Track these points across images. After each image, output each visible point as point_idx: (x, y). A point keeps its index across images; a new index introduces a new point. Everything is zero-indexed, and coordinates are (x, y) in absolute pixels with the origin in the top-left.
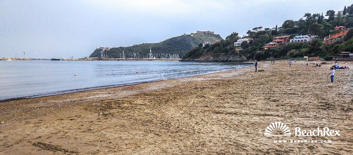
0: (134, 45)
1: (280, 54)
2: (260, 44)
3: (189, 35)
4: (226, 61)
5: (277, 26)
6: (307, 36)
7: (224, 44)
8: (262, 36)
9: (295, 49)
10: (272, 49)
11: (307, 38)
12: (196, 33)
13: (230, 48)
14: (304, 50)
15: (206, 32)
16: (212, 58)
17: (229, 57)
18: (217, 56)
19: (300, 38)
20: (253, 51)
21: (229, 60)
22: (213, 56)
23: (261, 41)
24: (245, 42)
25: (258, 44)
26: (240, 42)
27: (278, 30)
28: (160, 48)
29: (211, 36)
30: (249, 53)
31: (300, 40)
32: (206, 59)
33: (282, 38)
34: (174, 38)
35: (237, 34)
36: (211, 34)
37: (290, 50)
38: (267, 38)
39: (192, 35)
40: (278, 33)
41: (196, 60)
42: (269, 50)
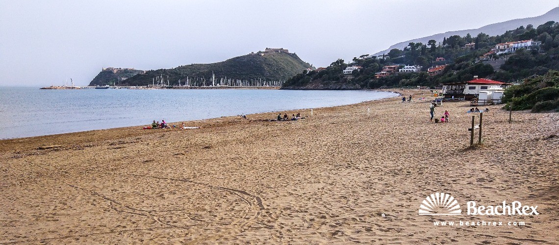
1: (392, 82)
2: (371, 72)
4: (339, 89)
6: (413, 66)
9: (405, 78)
10: (384, 77)
11: (414, 69)
13: (341, 76)
14: (413, 80)
17: (341, 85)
18: (328, 84)
19: (408, 68)
20: (365, 79)
21: (342, 88)
22: (321, 84)
23: (372, 69)
24: (355, 71)
26: (349, 69)
30: (362, 81)
33: (391, 68)
35: (343, 61)
36: (286, 53)
37: (401, 79)
38: (377, 67)
39: (262, 54)
40: (386, 62)
41: (302, 88)
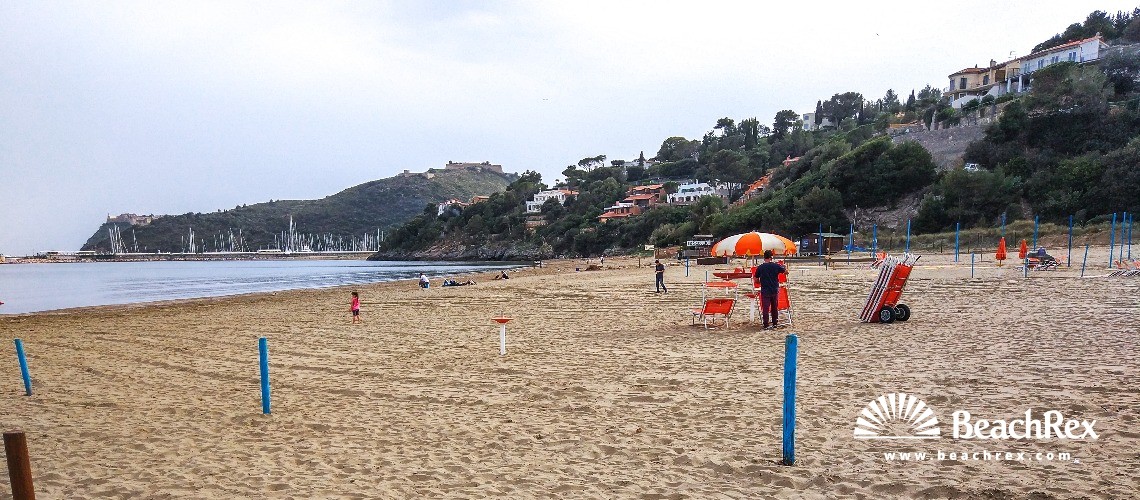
0: (238, 207)
1: (635, 236)
2: (592, 206)
3: (420, 175)
4: (500, 258)
5: (642, 155)
6: (709, 186)
7: (496, 207)
8: (599, 185)
9: (672, 222)
10: (617, 222)
11: (709, 189)
12: (444, 167)
13: (514, 220)
15: (476, 165)
16: (463, 248)
17: (508, 247)
18: (477, 243)
19: (692, 190)
20: (568, 228)
21: (506, 255)
22: (463, 243)
23: (596, 197)
24: (553, 201)
25: (586, 207)
26: (540, 199)
27: (646, 166)
28: (327, 216)
29: (491, 179)
30: (561, 234)
31: (691, 195)
32: (447, 253)
33: (649, 192)
34: (371, 184)
35: (539, 176)
36: (492, 172)
37: (659, 227)
38: (612, 190)
39: (430, 176)
40: (646, 176)
41: (417, 255)
42: (610, 226)
